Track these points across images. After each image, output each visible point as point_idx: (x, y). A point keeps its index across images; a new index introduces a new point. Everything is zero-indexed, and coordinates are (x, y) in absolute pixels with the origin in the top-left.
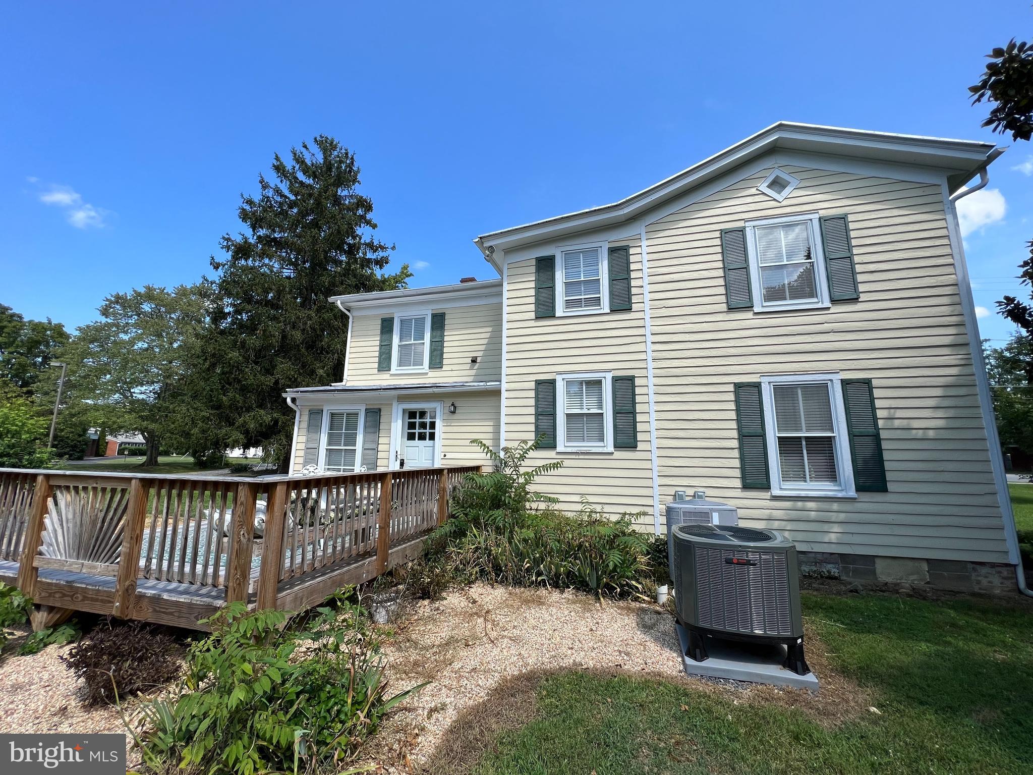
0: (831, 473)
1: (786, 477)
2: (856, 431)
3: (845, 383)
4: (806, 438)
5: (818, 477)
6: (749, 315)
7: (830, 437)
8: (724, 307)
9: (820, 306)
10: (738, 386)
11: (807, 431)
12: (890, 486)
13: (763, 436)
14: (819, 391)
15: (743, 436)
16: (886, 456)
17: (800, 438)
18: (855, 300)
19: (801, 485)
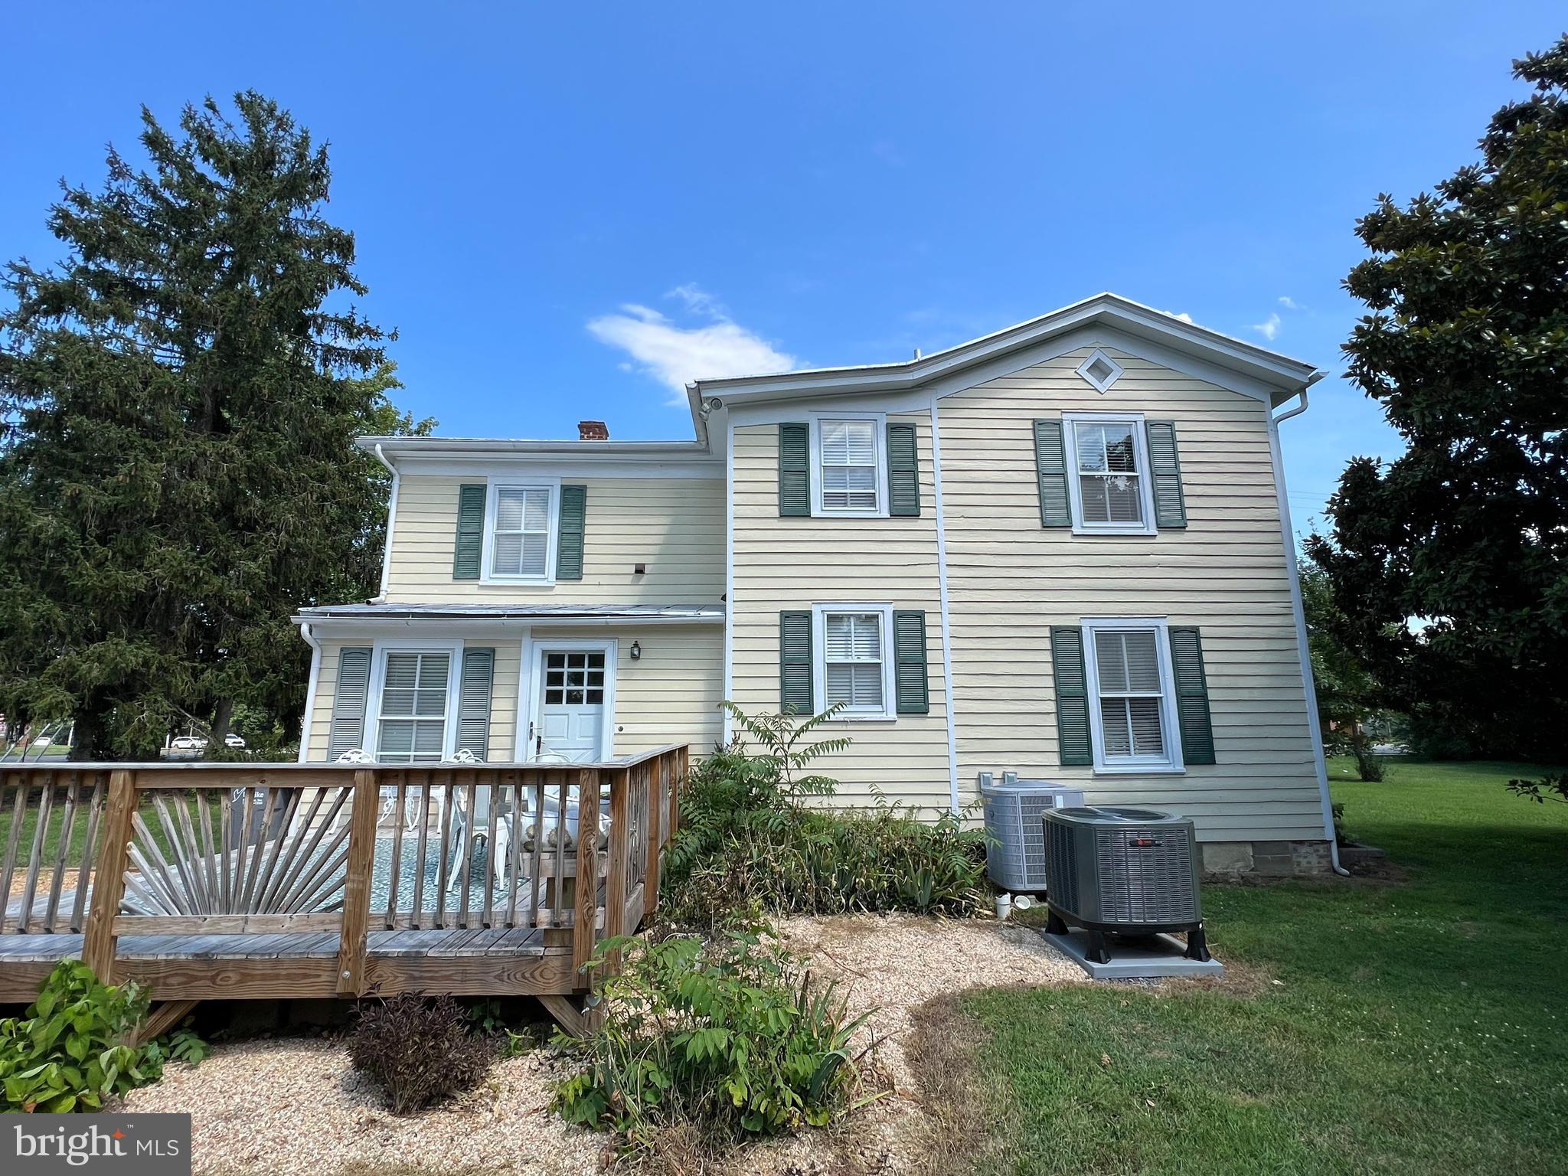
0: (1155, 743)
1: (1109, 750)
2: (1184, 691)
3: (1173, 631)
4: (1131, 699)
5: (1141, 750)
6: (1067, 537)
7: (1155, 698)
8: (1037, 524)
9: (1144, 532)
10: (1055, 630)
11: (1133, 690)
12: (1219, 758)
13: (1084, 697)
14: (1144, 640)
15: (1061, 698)
16: (1215, 720)
17: (1123, 699)
18: (1182, 528)
19: (1123, 759)
